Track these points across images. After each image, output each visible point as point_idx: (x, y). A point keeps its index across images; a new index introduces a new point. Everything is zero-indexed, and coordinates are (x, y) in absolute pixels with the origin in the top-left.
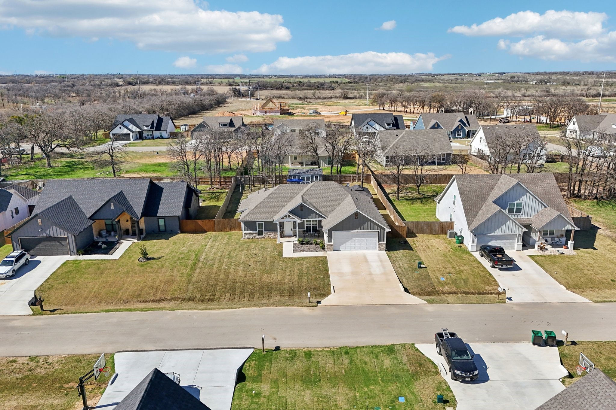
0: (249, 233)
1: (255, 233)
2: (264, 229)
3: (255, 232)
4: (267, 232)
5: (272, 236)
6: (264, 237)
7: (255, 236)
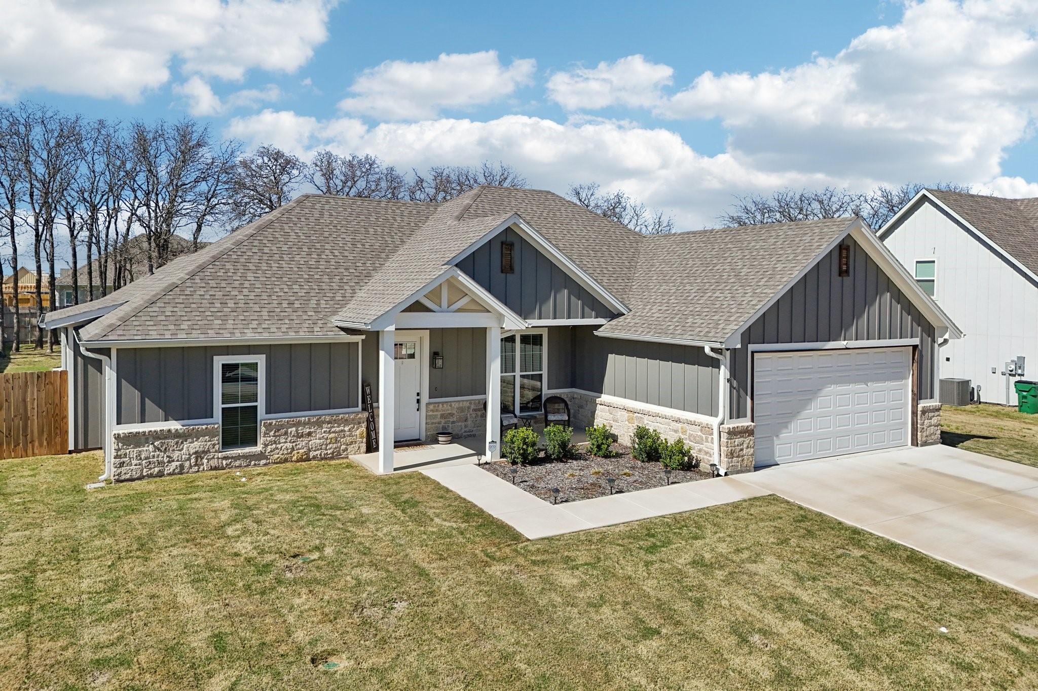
0: (156, 436)
1: (197, 435)
2: (261, 404)
3: (201, 424)
4: (284, 417)
5: (315, 442)
6: (261, 456)
7: (199, 455)
